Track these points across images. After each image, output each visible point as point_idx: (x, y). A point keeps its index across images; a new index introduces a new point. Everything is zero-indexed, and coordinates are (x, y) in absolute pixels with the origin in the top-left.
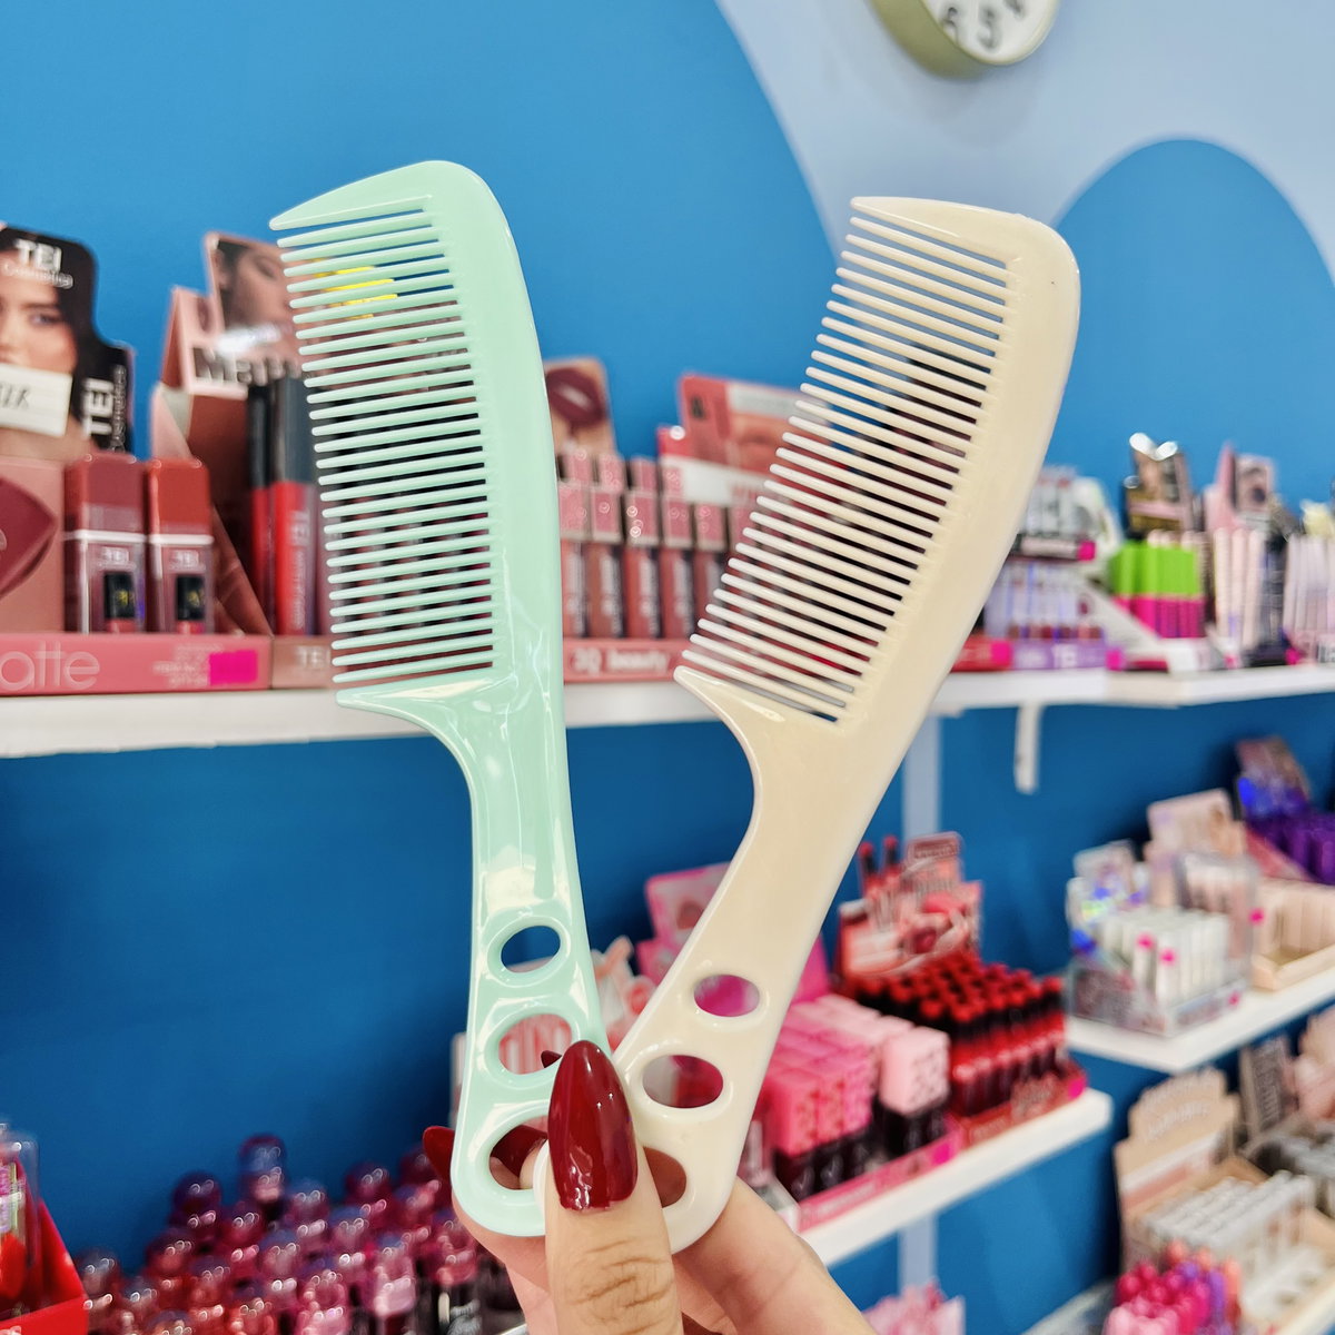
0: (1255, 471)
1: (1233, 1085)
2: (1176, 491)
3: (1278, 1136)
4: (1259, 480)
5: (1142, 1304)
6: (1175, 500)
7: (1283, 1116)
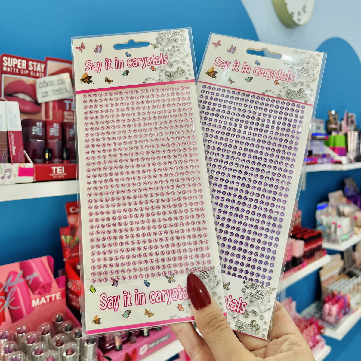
0: (352, 116)
1: (343, 258)
2: (336, 122)
3: (351, 269)
4: (352, 118)
5: (330, 303)
6: (336, 124)
7: (352, 265)
